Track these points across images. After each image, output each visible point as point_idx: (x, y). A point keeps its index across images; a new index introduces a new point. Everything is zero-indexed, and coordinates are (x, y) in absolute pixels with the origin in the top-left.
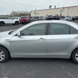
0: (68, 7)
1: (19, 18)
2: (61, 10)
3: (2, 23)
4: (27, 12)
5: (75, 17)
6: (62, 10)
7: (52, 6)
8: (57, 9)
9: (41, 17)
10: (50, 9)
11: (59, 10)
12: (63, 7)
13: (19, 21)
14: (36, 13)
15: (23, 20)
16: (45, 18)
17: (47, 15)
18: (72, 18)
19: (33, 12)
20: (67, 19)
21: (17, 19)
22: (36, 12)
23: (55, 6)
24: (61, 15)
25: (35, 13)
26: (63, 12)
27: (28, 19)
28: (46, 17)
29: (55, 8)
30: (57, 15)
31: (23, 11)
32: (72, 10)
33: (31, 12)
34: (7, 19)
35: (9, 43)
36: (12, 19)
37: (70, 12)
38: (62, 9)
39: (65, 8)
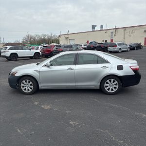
1: (40, 47)
2: (112, 33)
3: (14, 56)
4: (52, 35)
5: (134, 44)
6: (114, 33)
7: (96, 26)
8: (105, 31)
9: (77, 45)
10: (93, 31)
11: (109, 32)
12: (116, 28)
13: (41, 53)
14: (69, 38)
15: (48, 51)
16: (84, 47)
18: (128, 46)
19: (63, 36)
21: (37, 49)
22: (69, 36)
23: (102, 27)
24: (112, 41)
26: (115, 35)
27: (55, 48)
28: (85, 45)
29: (101, 30)
30: (106, 41)
31: (45, 35)
32: (130, 33)
33: (59, 36)
34: (22, 49)
36: (30, 50)
38: (114, 31)
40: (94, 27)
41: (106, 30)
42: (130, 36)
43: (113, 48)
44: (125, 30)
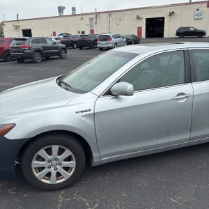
0: (107, 12)
2: (91, 19)
6: (94, 20)
7: (64, 8)
8: (80, 17)
10: (60, 16)
11: (87, 18)
12: (96, 13)
17: (54, 34)
18: (125, 39)
19: (10, 23)
20: (116, 43)
22: (21, 23)
23: (74, 9)
24: (92, 31)
25: (17, 27)
26: (96, 23)
27: (13, 44)
29: (74, 15)
30: (83, 32)
32: (118, 20)
33: (2, 24)
35: (89, 122)
37: (113, 24)
38: (94, 16)
39: (101, 15)
40: (61, 9)
41: (82, 15)
42: (118, 24)
43: (105, 42)
44: (110, 15)
